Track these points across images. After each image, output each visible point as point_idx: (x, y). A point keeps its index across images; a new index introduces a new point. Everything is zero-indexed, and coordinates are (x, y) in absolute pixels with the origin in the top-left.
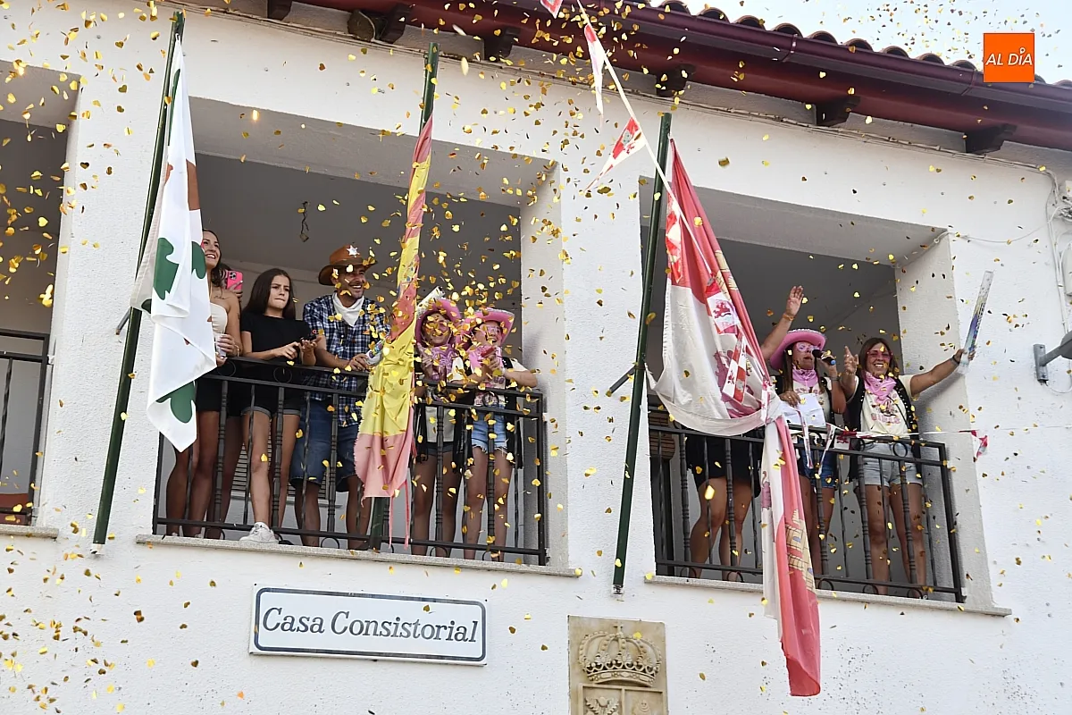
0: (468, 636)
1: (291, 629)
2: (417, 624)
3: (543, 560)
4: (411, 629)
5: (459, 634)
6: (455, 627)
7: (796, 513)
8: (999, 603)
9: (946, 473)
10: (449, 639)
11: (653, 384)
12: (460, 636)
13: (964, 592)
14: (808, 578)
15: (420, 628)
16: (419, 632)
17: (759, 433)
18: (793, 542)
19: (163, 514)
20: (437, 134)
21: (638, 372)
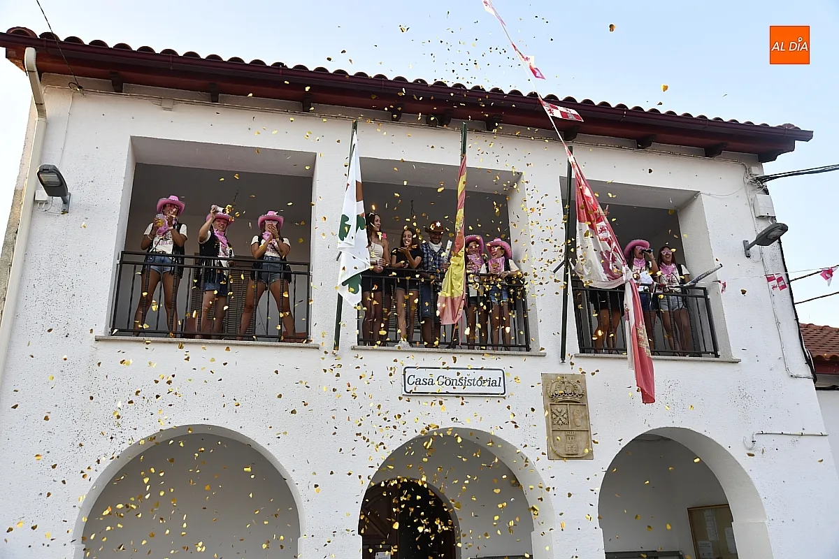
0: (497, 384)
1: (419, 384)
2: (474, 380)
3: (528, 349)
4: (472, 382)
5: (493, 383)
6: (491, 380)
7: (641, 322)
8: (735, 357)
9: (707, 301)
10: (489, 386)
11: (573, 267)
12: (494, 385)
13: (719, 353)
14: (647, 351)
15: (476, 381)
16: (475, 383)
17: (622, 287)
18: (640, 335)
19: (361, 337)
20: (468, 164)
21: (566, 263)
